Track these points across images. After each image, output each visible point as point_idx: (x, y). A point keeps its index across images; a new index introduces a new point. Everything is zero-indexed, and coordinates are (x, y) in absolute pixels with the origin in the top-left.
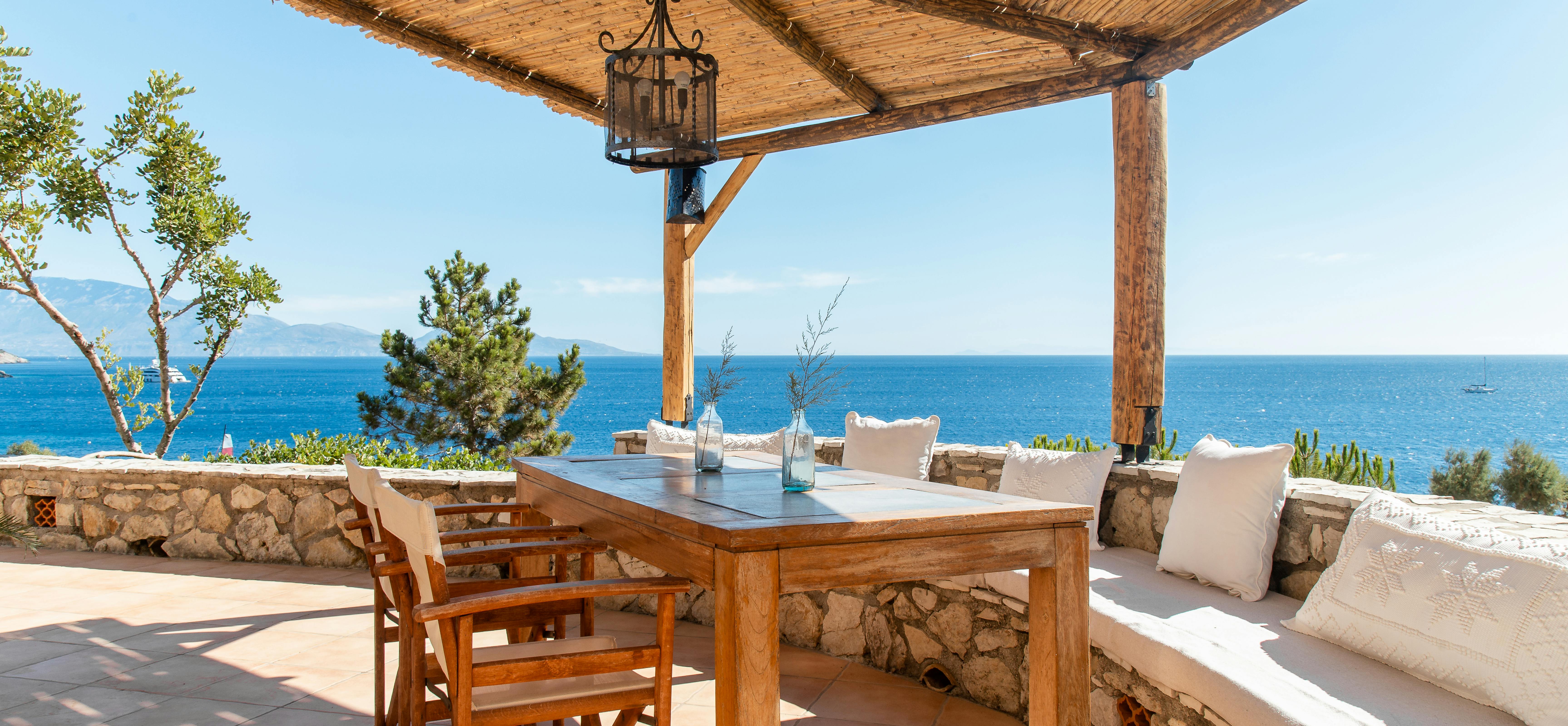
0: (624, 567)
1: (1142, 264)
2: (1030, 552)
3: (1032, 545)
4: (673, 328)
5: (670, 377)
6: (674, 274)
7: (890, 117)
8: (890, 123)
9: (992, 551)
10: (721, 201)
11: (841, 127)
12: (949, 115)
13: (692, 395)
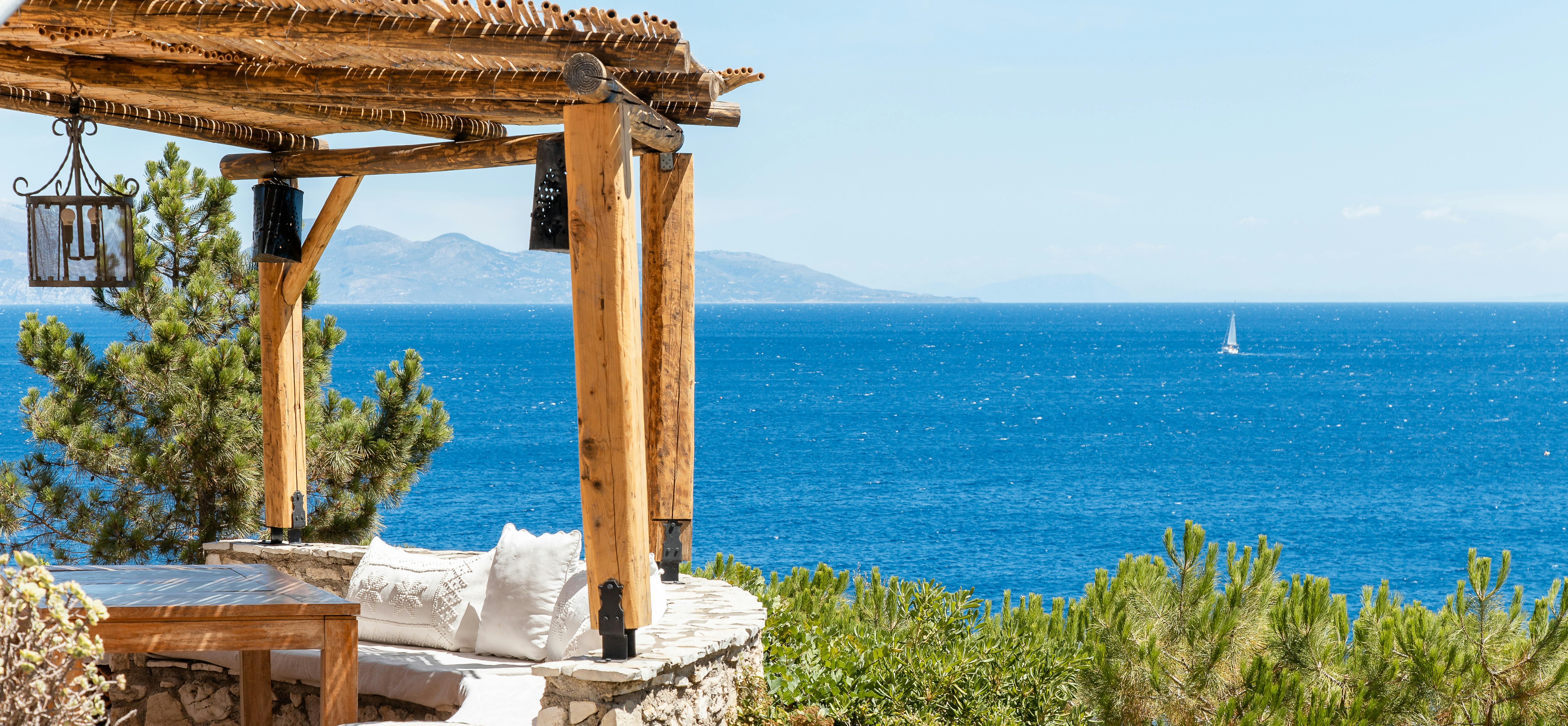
0: (187, 708)
1: (658, 361)
2: (300, 636)
3: (303, 631)
4: (271, 401)
5: (271, 469)
6: (270, 328)
7: (467, 152)
8: (467, 159)
9: (264, 635)
10: (318, 234)
11: (424, 157)
12: (518, 158)
13: (304, 492)
